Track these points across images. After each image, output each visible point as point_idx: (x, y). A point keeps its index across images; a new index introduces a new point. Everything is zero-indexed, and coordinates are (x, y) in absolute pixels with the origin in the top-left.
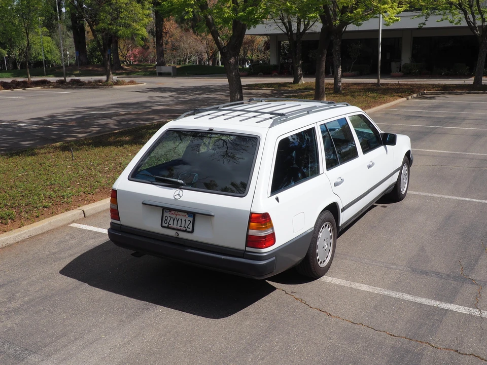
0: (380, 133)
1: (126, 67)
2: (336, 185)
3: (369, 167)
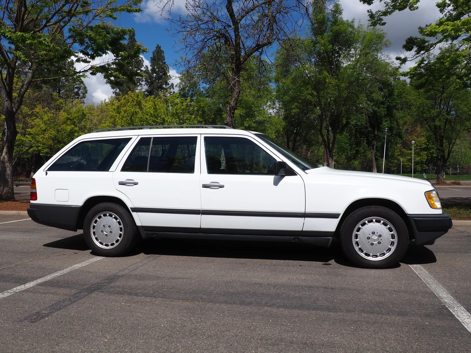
0: (278, 160)
2: (121, 183)
3: (205, 186)
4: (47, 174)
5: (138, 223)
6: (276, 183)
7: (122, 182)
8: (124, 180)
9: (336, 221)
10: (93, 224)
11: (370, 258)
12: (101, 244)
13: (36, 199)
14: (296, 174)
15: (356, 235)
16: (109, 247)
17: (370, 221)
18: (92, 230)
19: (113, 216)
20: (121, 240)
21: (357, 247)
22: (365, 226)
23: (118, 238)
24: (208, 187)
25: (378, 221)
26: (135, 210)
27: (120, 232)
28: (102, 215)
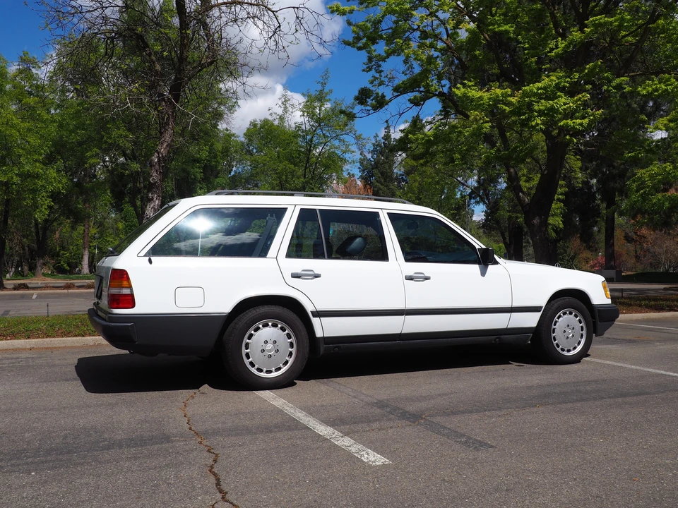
2: (295, 276)
3: (410, 278)
4: (150, 261)
5: (319, 334)
6: (483, 274)
7: (297, 274)
8: (298, 271)
9: (537, 315)
10: (246, 340)
11: (565, 353)
12: (260, 370)
13: (132, 305)
14: (496, 263)
15: (554, 329)
16: (272, 374)
17: (565, 314)
18: (244, 351)
19: (279, 326)
20: (291, 361)
21: (555, 343)
22: (561, 319)
23: (287, 358)
24: (412, 279)
25: (571, 313)
26: (319, 314)
27: (290, 350)
28: (261, 326)
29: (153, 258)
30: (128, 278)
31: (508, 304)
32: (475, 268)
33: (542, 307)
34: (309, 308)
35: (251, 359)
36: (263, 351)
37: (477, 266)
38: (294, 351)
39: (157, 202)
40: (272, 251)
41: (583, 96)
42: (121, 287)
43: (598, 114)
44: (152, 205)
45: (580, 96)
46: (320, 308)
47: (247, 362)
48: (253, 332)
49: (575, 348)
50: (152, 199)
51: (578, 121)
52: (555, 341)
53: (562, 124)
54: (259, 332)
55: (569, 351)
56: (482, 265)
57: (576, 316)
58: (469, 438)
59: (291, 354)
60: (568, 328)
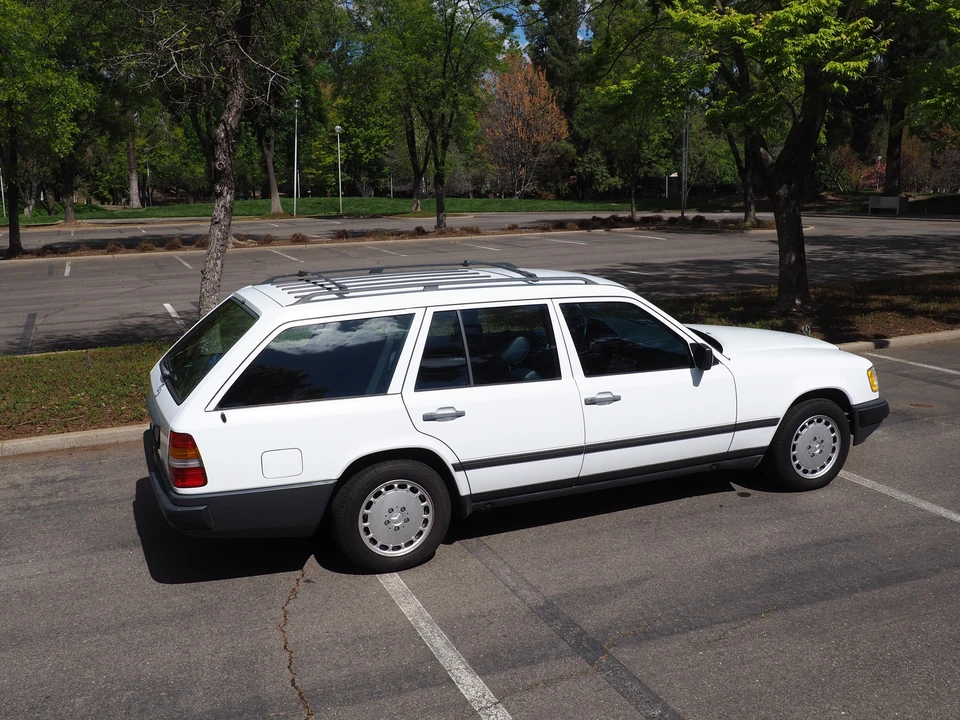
0: (689, 341)
1: (831, 198)
2: (428, 418)
3: (591, 402)
4: (224, 418)
5: (464, 491)
6: (696, 382)
7: (432, 415)
8: (432, 410)
9: (774, 429)
10: (363, 511)
11: (810, 476)
12: (384, 547)
13: (204, 482)
14: (717, 362)
15: (794, 446)
16: (401, 551)
17: (810, 423)
18: (362, 525)
19: (409, 487)
20: (427, 530)
21: (795, 463)
22: (805, 430)
23: (421, 528)
24: (594, 403)
25: (819, 421)
26: (463, 466)
27: (425, 516)
28: (383, 490)
29: (228, 413)
30: (194, 445)
31: (730, 421)
32: (684, 374)
33: (778, 419)
34: (450, 460)
35: (371, 535)
36: (388, 522)
37: (689, 370)
38: (429, 517)
39: (229, 197)
40: (395, 385)
41: (863, 23)
42: (187, 458)
43: (884, 47)
44: (222, 203)
45: (858, 22)
46: (465, 458)
47: (366, 539)
48: (372, 499)
49: (823, 467)
50: (221, 194)
51: (852, 64)
52: (795, 460)
53: (827, 68)
54: (381, 497)
55: (814, 472)
56: (696, 368)
57: (827, 424)
58: (666, 708)
59: (426, 521)
60: (815, 441)
